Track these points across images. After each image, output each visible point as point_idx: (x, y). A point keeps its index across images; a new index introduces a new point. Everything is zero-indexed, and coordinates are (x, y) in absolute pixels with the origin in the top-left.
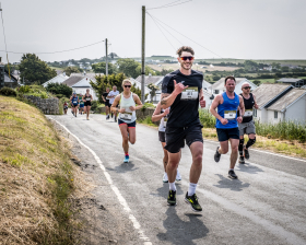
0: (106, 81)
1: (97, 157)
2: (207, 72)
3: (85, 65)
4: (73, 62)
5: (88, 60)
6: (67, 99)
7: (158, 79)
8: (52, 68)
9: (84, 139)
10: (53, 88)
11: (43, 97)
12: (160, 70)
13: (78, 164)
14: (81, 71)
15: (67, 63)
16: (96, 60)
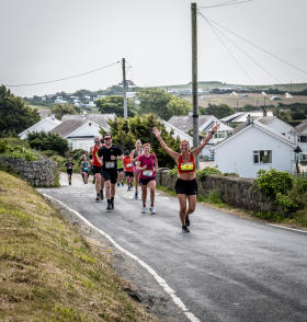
0: (125, 129)
1: (160, 280)
2: (281, 105)
3: (83, 100)
4: (64, 96)
5: (88, 93)
6: (61, 159)
7: (203, 121)
8: (33, 107)
9: (121, 239)
10: (37, 141)
11: (28, 158)
12: (206, 106)
13: (136, 298)
14: (78, 110)
15: (54, 98)
16: (100, 92)
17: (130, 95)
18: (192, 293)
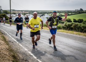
2: (23, 13)
17: (2, 11)
18: (10, 33)
